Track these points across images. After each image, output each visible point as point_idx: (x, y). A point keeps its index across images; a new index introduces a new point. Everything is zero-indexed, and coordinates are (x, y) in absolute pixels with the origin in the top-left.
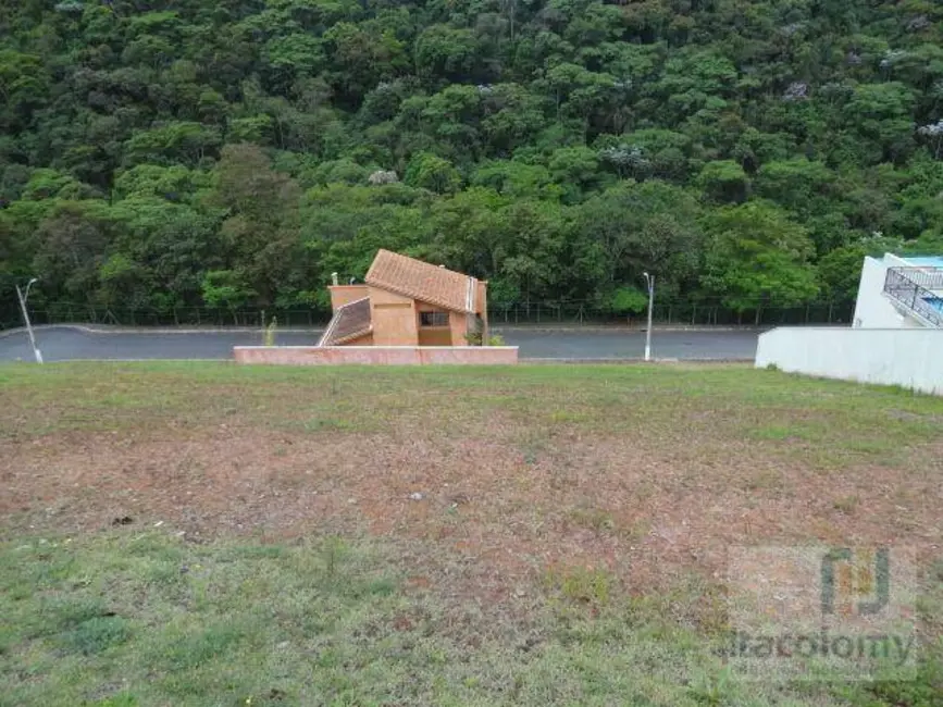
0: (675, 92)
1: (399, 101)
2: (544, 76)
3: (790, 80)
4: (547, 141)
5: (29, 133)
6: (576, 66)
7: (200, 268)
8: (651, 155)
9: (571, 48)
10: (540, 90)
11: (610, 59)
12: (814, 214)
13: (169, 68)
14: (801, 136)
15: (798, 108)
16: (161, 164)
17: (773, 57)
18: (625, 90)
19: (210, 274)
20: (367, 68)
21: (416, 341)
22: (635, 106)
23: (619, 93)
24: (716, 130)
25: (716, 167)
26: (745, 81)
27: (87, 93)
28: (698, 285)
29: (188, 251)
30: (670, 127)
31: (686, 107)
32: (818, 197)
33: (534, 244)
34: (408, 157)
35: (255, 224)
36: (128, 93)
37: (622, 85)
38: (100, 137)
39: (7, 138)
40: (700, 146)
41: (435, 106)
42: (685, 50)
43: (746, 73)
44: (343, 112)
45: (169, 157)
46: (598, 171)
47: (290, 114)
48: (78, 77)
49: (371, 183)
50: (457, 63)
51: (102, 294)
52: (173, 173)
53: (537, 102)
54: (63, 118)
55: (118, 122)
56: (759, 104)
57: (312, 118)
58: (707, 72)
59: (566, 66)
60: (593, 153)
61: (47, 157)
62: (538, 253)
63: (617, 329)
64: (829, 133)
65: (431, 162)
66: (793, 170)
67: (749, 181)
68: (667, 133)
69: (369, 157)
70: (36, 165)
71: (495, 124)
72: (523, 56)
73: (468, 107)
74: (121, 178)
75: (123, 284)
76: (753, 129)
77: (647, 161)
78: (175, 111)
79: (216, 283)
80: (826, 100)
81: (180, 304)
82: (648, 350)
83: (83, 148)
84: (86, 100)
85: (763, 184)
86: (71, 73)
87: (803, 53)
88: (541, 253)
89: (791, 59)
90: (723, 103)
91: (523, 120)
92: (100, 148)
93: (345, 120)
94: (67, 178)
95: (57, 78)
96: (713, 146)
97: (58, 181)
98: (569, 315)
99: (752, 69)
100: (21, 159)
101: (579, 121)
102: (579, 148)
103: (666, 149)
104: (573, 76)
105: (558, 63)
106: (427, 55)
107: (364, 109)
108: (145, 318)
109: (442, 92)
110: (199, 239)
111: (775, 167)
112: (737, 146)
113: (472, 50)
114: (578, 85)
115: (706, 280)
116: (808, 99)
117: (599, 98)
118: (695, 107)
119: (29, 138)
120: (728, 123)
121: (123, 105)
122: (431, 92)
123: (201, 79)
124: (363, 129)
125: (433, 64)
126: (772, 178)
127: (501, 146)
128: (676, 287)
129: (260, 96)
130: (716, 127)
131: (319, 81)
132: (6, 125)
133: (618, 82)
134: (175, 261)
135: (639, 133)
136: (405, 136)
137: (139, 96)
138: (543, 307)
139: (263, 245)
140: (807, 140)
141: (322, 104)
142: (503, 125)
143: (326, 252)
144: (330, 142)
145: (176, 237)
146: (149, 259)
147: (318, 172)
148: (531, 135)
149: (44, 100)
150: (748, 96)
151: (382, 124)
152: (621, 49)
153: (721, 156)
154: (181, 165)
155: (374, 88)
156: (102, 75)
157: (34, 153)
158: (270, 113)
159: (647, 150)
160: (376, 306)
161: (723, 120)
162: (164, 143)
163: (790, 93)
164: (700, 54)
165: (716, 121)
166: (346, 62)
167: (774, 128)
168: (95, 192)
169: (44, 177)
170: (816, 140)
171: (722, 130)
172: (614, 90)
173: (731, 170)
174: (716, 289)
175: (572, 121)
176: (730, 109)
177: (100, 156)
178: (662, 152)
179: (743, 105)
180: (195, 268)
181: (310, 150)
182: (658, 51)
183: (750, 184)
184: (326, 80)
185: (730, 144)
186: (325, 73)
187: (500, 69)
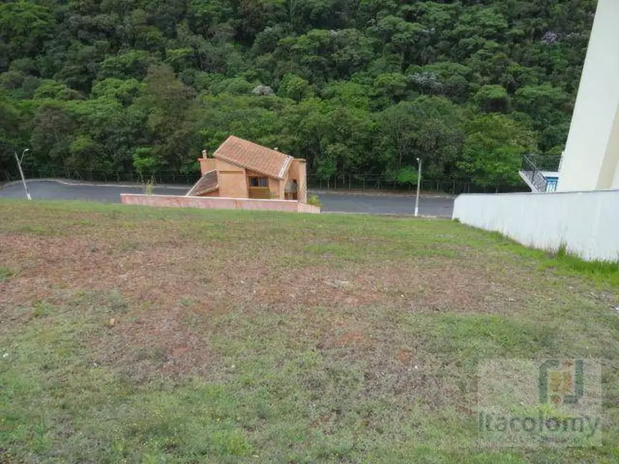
0: (464, 37)
1: (279, 39)
2: (376, 23)
3: (546, 30)
4: (373, 69)
5: (40, 56)
6: (397, 18)
7: (133, 145)
8: (443, 80)
9: (395, 5)
10: (373, 34)
11: (422, 13)
12: (552, 124)
13: (129, 15)
14: (550, 70)
15: (549, 50)
16: (122, 78)
17: (535, 14)
18: (431, 35)
19: (138, 150)
20: (258, 17)
21: (247, 196)
22: (436, 46)
23: (425, 37)
24: (490, 64)
25: (487, 89)
26: (515, 31)
27: (77, 31)
28: (456, 168)
29: (126, 134)
30: (459, 61)
31: (470, 47)
32: (557, 112)
33: (348, 136)
34: (281, 77)
35: (168, 118)
36: (103, 31)
37: (428, 31)
38: (84, 60)
39: (27, 59)
40: (478, 75)
41: (301, 44)
42: (474, 8)
43: (515, 25)
44: (241, 46)
45: (126, 74)
46: (407, 89)
47: (205, 47)
48: (72, 20)
49: (254, 94)
50: (318, 15)
51: (72, 160)
52: (128, 84)
53: (370, 42)
54: (62, 47)
55: (96, 50)
56: (521, 47)
57: (219, 50)
58: (487, 23)
59: (391, 18)
60: (405, 77)
61: (51, 72)
62: (350, 142)
63: (401, 195)
64: (570, 68)
65: (295, 81)
66: (540, 92)
67: (509, 99)
68: (456, 65)
69: (255, 77)
70: (44, 77)
71: (340, 56)
72: (363, 10)
73: (322, 45)
74: (96, 86)
75: (85, 155)
76: (516, 64)
77: (440, 83)
78: (133, 43)
79: (142, 155)
80: (569, 45)
81: (121, 168)
82: (417, 209)
83: (73, 67)
84: (77, 35)
85: (518, 101)
86: (68, 17)
87: (556, 12)
88: (352, 142)
89: (548, 16)
90: (496, 45)
91: (358, 54)
92: (85, 67)
93: (243, 51)
94: (62, 86)
95: (60, 21)
96: (488, 75)
97: (56, 87)
98: (371, 185)
99: (520, 23)
100: (35, 73)
101: (397, 55)
102: (395, 74)
103: (454, 76)
104: (395, 25)
105: (386, 15)
106: (298, 8)
107: (255, 45)
108: (99, 177)
109: (306, 34)
110: (133, 127)
111: (527, 90)
112: (504, 75)
113: (328, 6)
114: (398, 31)
115: (461, 165)
116: (557, 43)
117: (412, 41)
118: (477, 47)
119: (40, 59)
120: (498, 59)
121: (99, 39)
122: (300, 33)
123: (150, 22)
124: (253, 58)
125: (302, 14)
126: (526, 98)
127: (343, 71)
128: (442, 169)
129: (188, 35)
130: (490, 62)
131: (227, 26)
132: (27, 51)
133: (426, 29)
134: (118, 140)
135: (437, 65)
136: (280, 63)
137: (109, 33)
138: (353, 179)
139: (172, 131)
140: (553, 72)
141: (227, 41)
142: (346, 57)
143: (212, 137)
144: (231, 66)
145: (119, 125)
146: (102, 139)
147: (220, 86)
148: (364, 64)
149: (51, 36)
150: (515, 42)
151: (266, 54)
152: (430, 6)
153: (492, 82)
154: (133, 79)
155: (262, 30)
156: (87, 19)
157: (44, 69)
158: (194, 47)
159: (440, 76)
160: (221, 172)
161: (496, 57)
162: (124, 65)
163: (545, 39)
164: (484, 11)
165: (491, 58)
166: (245, 12)
167: (531, 64)
168: (80, 95)
169: (47, 85)
170: (560, 72)
171: (494, 64)
172: (422, 35)
173: (498, 92)
174: (467, 171)
175: (393, 56)
176: (502, 50)
177: (85, 72)
178: (451, 78)
179: (511, 47)
180: (130, 145)
181: (219, 72)
182: (455, 8)
183: (510, 101)
184: (232, 25)
185: (498, 74)
186: (231, 20)
187: (347, 19)
